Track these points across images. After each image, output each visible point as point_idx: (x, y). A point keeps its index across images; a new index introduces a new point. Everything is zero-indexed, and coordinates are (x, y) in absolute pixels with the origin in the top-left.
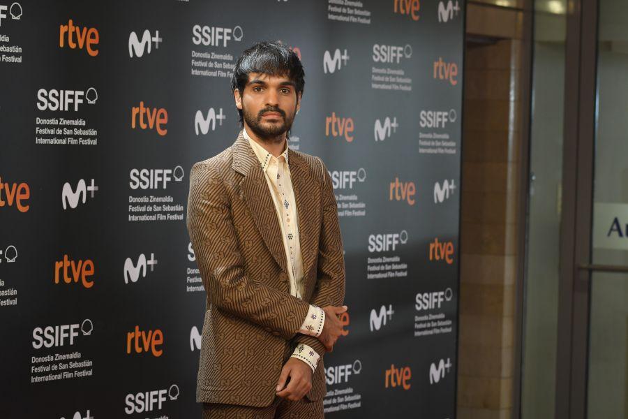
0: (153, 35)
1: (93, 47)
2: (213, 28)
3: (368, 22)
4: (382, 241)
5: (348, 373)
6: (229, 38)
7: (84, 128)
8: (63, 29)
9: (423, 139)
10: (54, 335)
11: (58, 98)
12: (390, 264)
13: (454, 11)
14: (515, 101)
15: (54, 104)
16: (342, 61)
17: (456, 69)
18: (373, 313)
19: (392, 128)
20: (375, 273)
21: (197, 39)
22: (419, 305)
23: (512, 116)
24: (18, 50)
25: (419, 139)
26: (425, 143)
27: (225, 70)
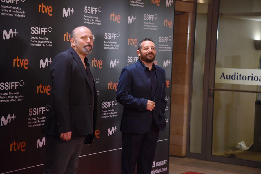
0: (71, 9)
1: (50, 13)
2: (91, 8)
3: (143, 6)
6: (97, 11)
7: (47, 41)
8: (40, 6)
9: (160, 46)
10: (36, 111)
11: (38, 30)
13: (171, 3)
14: (189, 33)
15: (37, 32)
16: (134, 19)
17: (171, 23)
21: (86, 11)
23: (188, 39)
24: (24, 13)
25: (159, 46)
26: (161, 48)
27: (95, 22)
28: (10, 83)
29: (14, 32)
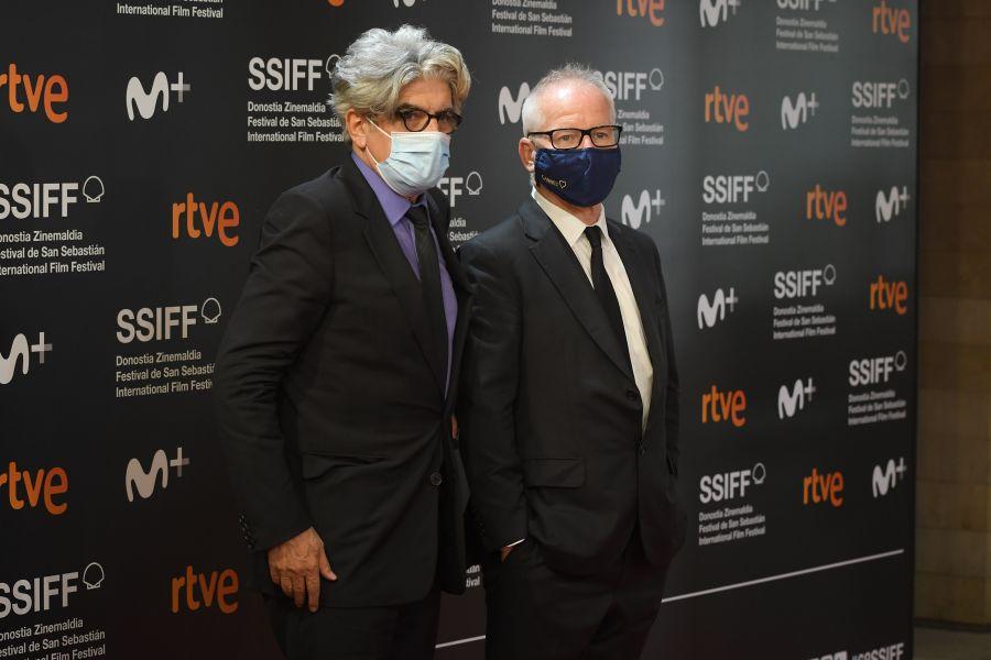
4: (796, 282)
5: (745, 483)
7: (322, 116)
9: (858, 126)
11: (282, 72)
12: (808, 315)
15: (275, 81)
16: (730, 7)
17: (908, 17)
18: (784, 390)
19: (809, 109)
20: (786, 328)
22: (855, 378)
25: (851, 125)
26: (860, 132)
27: (545, 25)
28: (159, 310)
29: (175, 87)
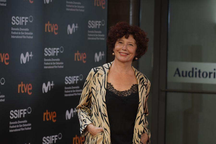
4: (71, 79)
5: (56, 139)
9: (90, 33)
12: (75, 89)
18: (67, 112)
19: (76, 29)
20: (68, 93)
